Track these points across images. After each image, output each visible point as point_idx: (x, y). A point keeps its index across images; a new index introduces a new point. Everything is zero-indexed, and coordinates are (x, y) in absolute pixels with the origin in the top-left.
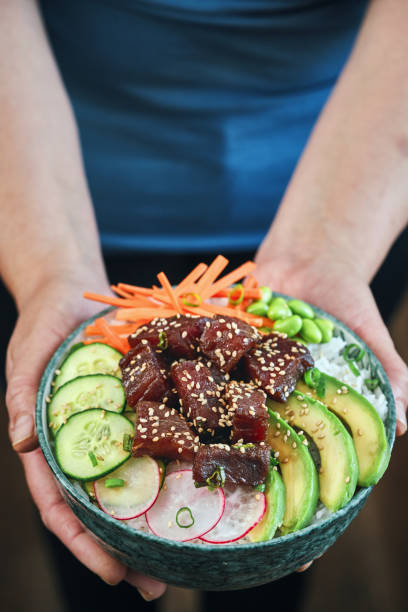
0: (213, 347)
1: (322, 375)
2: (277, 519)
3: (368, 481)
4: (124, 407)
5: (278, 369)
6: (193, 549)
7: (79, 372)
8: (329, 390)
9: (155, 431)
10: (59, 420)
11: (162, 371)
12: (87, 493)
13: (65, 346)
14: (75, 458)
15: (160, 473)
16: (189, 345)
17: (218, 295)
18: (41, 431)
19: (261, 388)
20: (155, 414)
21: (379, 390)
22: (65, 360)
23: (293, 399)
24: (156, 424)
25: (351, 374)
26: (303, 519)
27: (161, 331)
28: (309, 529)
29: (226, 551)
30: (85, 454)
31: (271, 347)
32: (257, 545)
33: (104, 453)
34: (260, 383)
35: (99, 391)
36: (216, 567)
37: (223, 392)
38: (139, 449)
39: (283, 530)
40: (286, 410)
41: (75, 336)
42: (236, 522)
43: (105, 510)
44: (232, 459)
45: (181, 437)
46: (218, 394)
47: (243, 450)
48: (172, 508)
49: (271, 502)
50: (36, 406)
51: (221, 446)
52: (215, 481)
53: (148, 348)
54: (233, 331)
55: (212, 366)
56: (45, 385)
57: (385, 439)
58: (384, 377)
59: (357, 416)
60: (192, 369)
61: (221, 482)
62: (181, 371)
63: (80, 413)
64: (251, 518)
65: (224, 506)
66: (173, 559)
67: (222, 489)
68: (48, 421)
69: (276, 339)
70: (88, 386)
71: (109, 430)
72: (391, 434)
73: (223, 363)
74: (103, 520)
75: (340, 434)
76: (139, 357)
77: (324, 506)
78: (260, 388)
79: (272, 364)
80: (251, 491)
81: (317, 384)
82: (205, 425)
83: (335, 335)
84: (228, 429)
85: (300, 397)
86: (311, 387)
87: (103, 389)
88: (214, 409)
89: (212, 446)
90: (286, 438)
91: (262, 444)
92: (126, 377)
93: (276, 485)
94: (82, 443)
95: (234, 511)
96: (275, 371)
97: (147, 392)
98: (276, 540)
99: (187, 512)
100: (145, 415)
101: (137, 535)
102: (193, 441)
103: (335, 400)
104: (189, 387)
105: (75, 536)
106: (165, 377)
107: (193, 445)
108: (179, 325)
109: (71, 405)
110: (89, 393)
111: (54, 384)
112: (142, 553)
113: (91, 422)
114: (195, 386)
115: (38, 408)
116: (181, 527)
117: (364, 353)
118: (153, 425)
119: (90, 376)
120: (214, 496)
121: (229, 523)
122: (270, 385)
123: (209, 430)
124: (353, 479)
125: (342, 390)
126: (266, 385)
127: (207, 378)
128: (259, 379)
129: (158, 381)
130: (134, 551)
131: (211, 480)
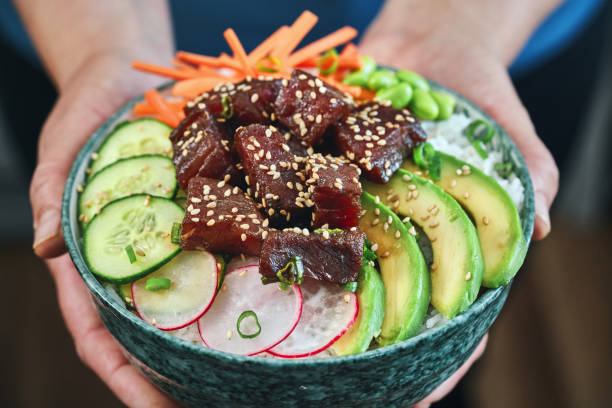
0: (291, 111)
1: (438, 153)
2: (372, 327)
3: (495, 280)
4: (175, 192)
5: (376, 138)
6: (259, 364)
7: (122, 154)
8: (446, 171)
9: (210, 213)
10: (92, 212)
11: (224, 142)
12: (122, 297)
13: (107, 127)
14: (107, 255)
15: (218, 270)
16: (261, 112)
18: (68, 224)
19: (355, 162)
20: (211, 193)
21: (513, 176)
22: (105, 142)
23: (398, 182)
24: (213, 205)
26: (408, 327)
27: (224, 96)
29: (303, 368)
30: (121, 249)
31: (369, 115)
32: (345, 359)
33: (146, 247)
34: (352, 157)
35: (144, 174)
36: (292, 393)
37: (302, 164)
38: (188, 238)
39: (380, 341)
40: (388, 195)
41: (121, 115)
42: (317, 331)
43: (146, 318)
44: (311, 248)
45: (244, 221)
46: (295, 166)
47: (327, 236)
48: (232, 314)
49: (364, 304)
50: (63, 195)
51: (297, 230)
52: (288, 275)
53: (207, 113)
54: (316, 89)
56: (76, 171)
57: (520, 231)
58: (520, 159)
59: (482, 201)
60: (261, 135)
61: (296, 276)
62: (246, 137)
63: (118, 200)
64: (337, 326)
65: (301, 310)
66: (233, 381)
67: (298, 286)
68: (79, 212)
69: (376, 107)
70: (132, 169)
71: (154, 219)
72: (528, 226)
73: (304, 131)
74: (140, 329)
75: (460, 219)
76: (195, 126)
77: (438, 313)
78: (353, 162)
79: (369, 133)
80: (338, 291)
81: (431, 163)
82: (277, 205)
83: (456, 111)
84: (307, 211)
85: (407, 177)
86: (422, 168)
87: (149, 172)
88: (289, 185)
89: (285, 230)
90: (387, 226)
91: (354, 229)
92: (177, 152)
93: (372, 282)
94: (119, 236)
95: (315, 317)
96: (372, 141)
97: (203, 167)
98: (371, 353)
99: (251, 318)
100: (199, 193)
101: (183, 346)
102: (261, 224)
103: (454, 183)
104: (257, 157)
105: (118, 368)
106: (227, 148)
107: (260, 230)
108: (249, 88)
109: (108, 193)
110: (132, 177)
111: (89, 171)
112: (193, 376)
113: (132, 211)
114: (264, 156)
115: (66, 197)
116: (244, 337)
117: (493, 133)
118: (208, 206)
119: (135, 157)
120: (289, 297)
121: (308, 332)
122: (366, 157)
123: (282, 211)
124: (475, 276)
125: (463, 171)
126: (360, 158)
127: (281, 147)
128: (351, 151)
129: (218, 153)
130: (184, 374)
131: (283, 274)
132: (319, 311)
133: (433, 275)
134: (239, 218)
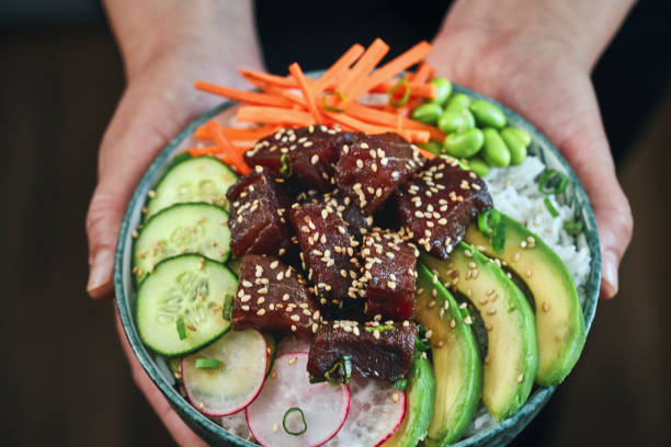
0: (351, 180)
1: (503, 217)
2: (419, 430)
3: (548, 379)
4: (230, 255)
5: (437, 215)
7: (179, 196)
8: (511, 241)
9: (261, 300)
10: (146, 265)
11: (280, 212)
12: (172, 372)
13: (166, 155)
14: (159, 324)
15: (268, 355)
16: (321, 175)
17: (377, 90)
18: (120, 281)
19: (414, 241)
20: (264, 276)
21: (582, 239)
22: (162, 179)
23: (459, 254)
24: (264, 290)
25: (546, 214)
26: (455, 431)
27: (285, 150)
30: (172, 319)
31: (434, 180)
33: (197, 319)
34: (411, 235)
35: (200, 228)
37: (358, 249)
38: (239, 322)
39: (426, 444)
40: (449, 269)
41: (180, 141)
42: (363, 430)
43: (194, 401)
44: (361, 348)
45: (295, 311)
46: (350, 251)
47: (377, 335)
48: (280, 406)
49: (413, 403)
51: (348, 327)
52: (336, 376)
53: (264, 178)
54: (378, 160)
55: (351, 204)
56: (130, 215)
57: (579, 317)
58: (591, 219)
59: (545, 284)
60: (316, 215)
61: (345, 376)
62: (302, 217)
63: (172, 258)
64: (384, 427)
67: (346, 385)
68: (133, 263)
69: (442, 166)
70: (188, 218)
71: (207, 286)
72: (590, 308)
73: (363, 203)
75: (516, 311)
76: (251, 188)
77: (487, 412)
78: (411, 241)
79: (430, 208)
80: (387, 388)
81: (495, 232)
82: (329, 295)
83: (530, 153)
84: (360, 301)
85: (468, 253)
86: (485, 237)
87: (205, 224)
88: (343, 272)
90: (442, 312)
91: (406, 324)
92: (233, 215)
93: (422, 382)
94: (170, 303)
95: (362, 415)
96: (433, 219)
97: (257, 240)
99: (298, 413)
100: (251, 275)
101: (229, 441)
102: (312, 316)
103: (517, 257)
104: (311, 241)
106: (282, 220)
107: (311, 322)
108: (310, 143)
110: (188, 228)
111: (145, 210)
113: (185, 274)
114: (319, 240)
115: (120, 247)
116: (289, 433)
117: (567, 183)
118: (259, 291)
121: (355, 432)
122: (425, 238)
123: (335, 301)
124: (527, 377)
125: (528, 243)
126: (419, 238)
127: (337, 229)
128: (411, 231)
129: (272, 228)
131: (330, 374)
132: (367, 407)
133: (486, 367)
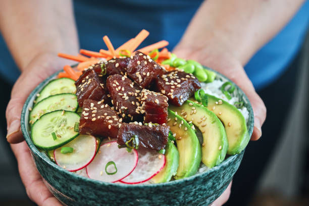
0: (135, 71)
1: (206, 94)
2: (172, 170)
3: (234, 150)
5: (176, 84)
6: (116, 186)
7: (52, 93)
8: (210, 103)
9: (94, 115)
11: (102, 85)
12: (49, 157)
14: (42, 137)
15: (97, 144)
16: (120, 72)
18: (24, 124)
19: (165, 94)
22: (43, 89)
23: (187, 105)
24: (95, 111)
26: (190, 171)
27: (102, 65)
28: (194, 177)
29: (137, 189)
30: (50, 135)
31: (173, 75)
32: (158, 185)
33: (62, 133)
34: (164, 92)
35: (62, 102)
36: (132, 203)
37: (139, 94)
38: (83, 128)
39: (176, 178)
40: (181, 112)
41: (52, 77)
42: (145, 172)
44: (143, 132)
45: (110, 119)
46: (136, 94)
47: (150, 126)
48: (103, 164)
49: (169, 160)
50: (22, 111)
51: (136, 123)
52: (131, 144)
53: (93, 71)
54: (147, 60)
56: (29, 101)
59: (229, 116)
60: (119, 80)
61: (135, 145)
62: (112, 81)
63: (49, 113)
64: (154, 170)
67: (135, 150)
68: (29, 119)
69: (176, 72)
70: (56, 100)
71: (66, 121)
72: (250, 128)
73: (141, 80)
74: (57, 170)
75: (216, 123)
76: (87, 77)
77: (205, 166)
79: (172, 81)
80: (156, 154)
81: (203, 98)
82: (126, 112)
83: (216, 79)
84: (141, 115)
85: (191, 104)
86: (198, 101)
87: (64, 101)
88: (133, 103)
89: (130, 123)
90: (180, 125)
91: (164, 124)
92: (78, 90)
93: (173, 149)
94: (49, 129)
95: (144, 166)
96: (174, 85)
97: (91, 95)
98: (171, 182)
99: (112, 165)
100: (89, 106)
101: (78, 178)
102: (118, 121)
103: (214, 108)
104: (117, 89)
105: (47, 198)
106: (103, 87)
107: (118, 123)
108: (114, 61)
109: (44, 111)
110: (56, 104)
111: (35, 102)
112: (83, 195)
113: (55, 118)
114: (121, 89)
115: (23, 112)
116: (109, 174)
117: (234, 89)
118: (93, 112)
119: (58, 95)
120: (131, 156)
121: (141, 173)
122: (171, 92)
123: (129, 115)
124: (224, 148)
125: (219, 102)
126: (168, 93)
127: (129, 85)
128: (163, 89)
129: (98, 89)
130: (79, 194)
131: (129, 143)
132: (146, 163)
133: (203, 148)
134: (108, 118)
